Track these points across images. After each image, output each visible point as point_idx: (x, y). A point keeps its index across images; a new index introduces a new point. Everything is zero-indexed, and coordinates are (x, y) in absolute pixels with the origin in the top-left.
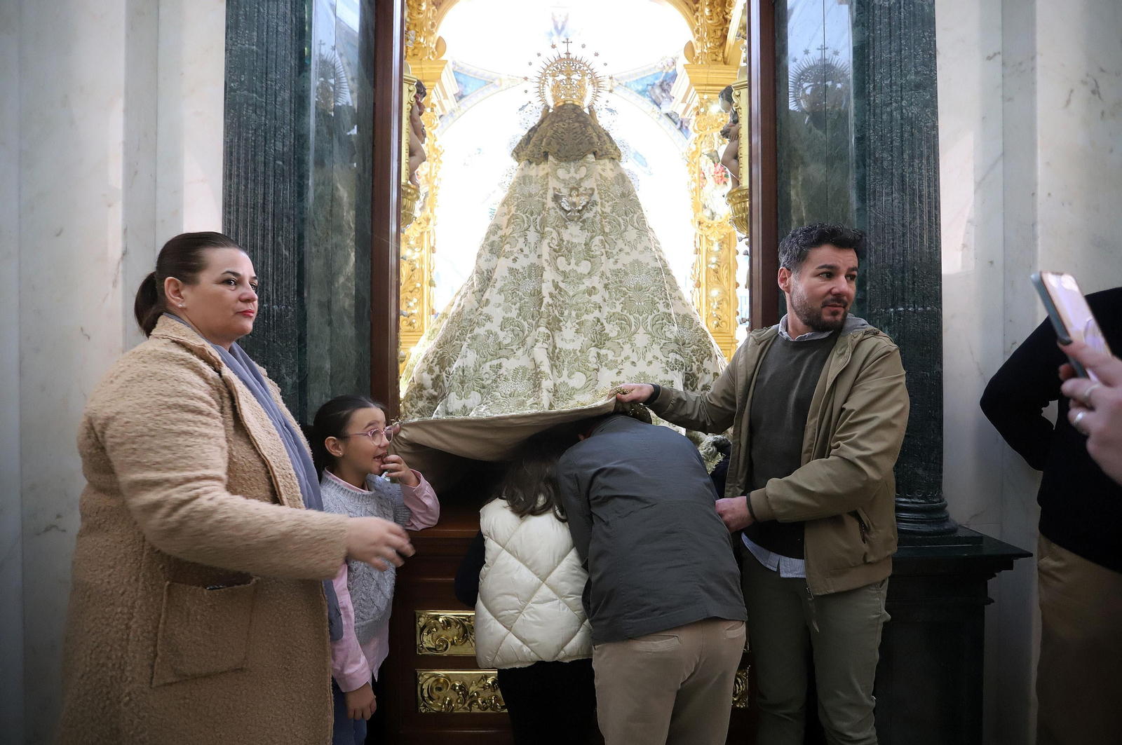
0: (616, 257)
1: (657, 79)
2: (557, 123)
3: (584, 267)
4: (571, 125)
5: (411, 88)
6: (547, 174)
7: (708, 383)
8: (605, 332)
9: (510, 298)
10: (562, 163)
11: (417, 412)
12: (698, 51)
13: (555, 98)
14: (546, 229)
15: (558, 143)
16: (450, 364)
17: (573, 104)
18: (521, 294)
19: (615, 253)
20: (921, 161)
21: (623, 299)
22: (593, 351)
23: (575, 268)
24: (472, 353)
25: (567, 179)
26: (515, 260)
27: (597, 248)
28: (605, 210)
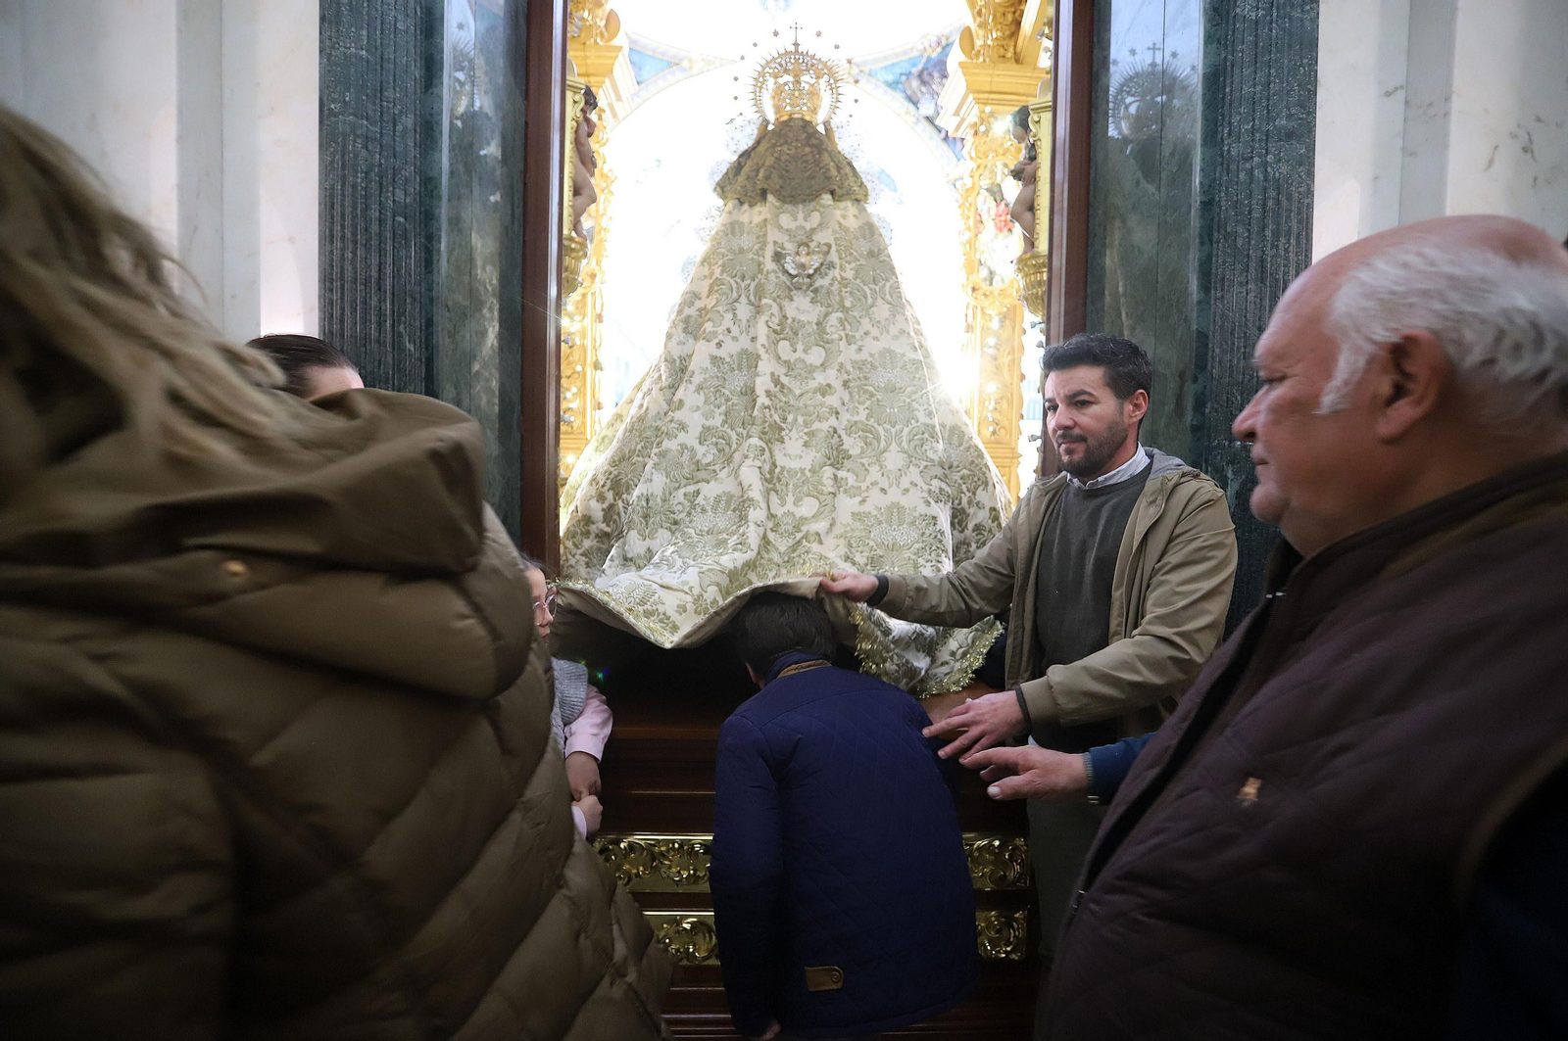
0: (860, 343)
1: (914, 65)
2: (780, 146)
3: (816, 356)
4: (799, 150)
5: (577, 98)
6: (765, 220)
7: (982, 521)
8: (844, 447)
9: (713, 398)
10: (786, 206)
11: (582, 555)
12: (979, 43)
13: (778, 109)
14: (764, 301)
15: (781, 177)
16: (628, 489)
17: (802, 119)
18: (727, 392)
19: (858, 337)
20: (1289, 240)
21: (869, 402)
22: (828, 471)
23: (803, 356)
24: (660, 475)
25: (793, 228)
26: (719, 345)
27: (833, 329)
28: (845, 275)
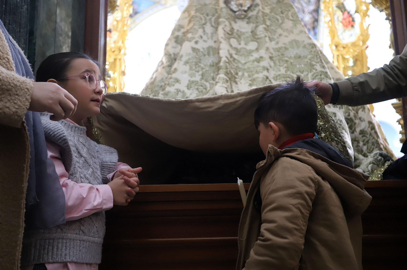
0: (277, 40)
3: (252, 46)
7: (365, 128)
14: (221, 20)
21: (286, 65)
26: (196, 43)
27: (261, 33)
28: (265, 11)
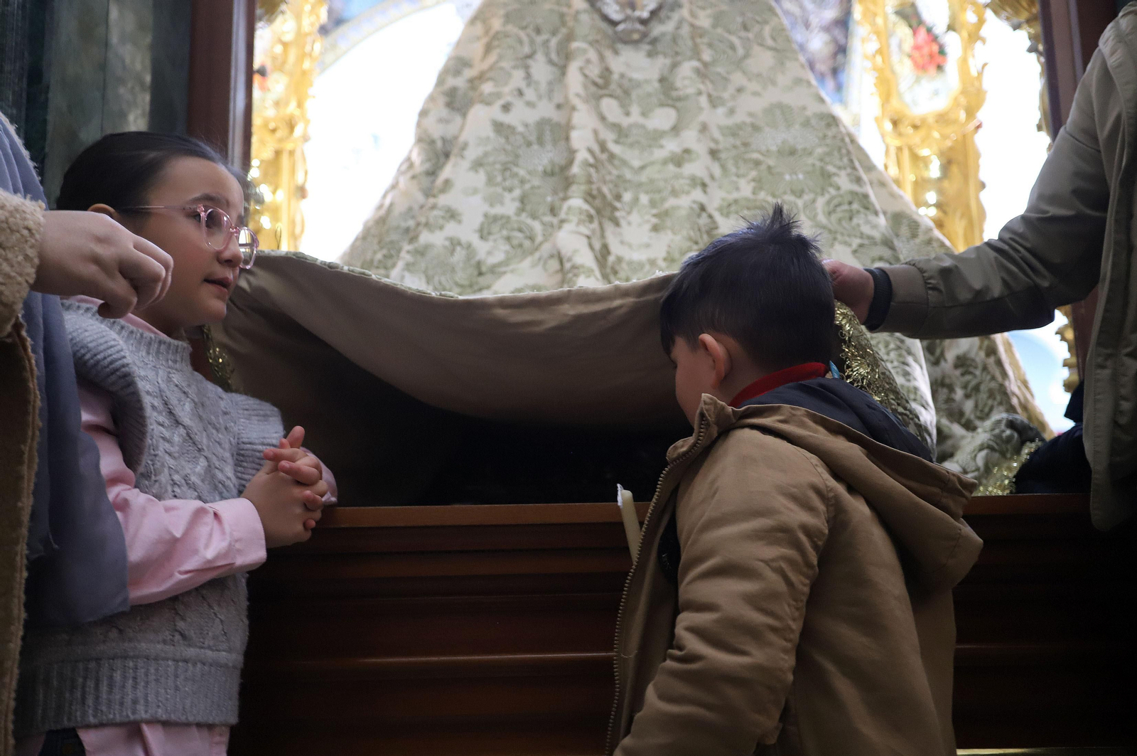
9: (499, 179)
14: (575, 45)
19: (727, 95)
21: (754, 173)
26: (506, 110)
28: (698, 23)
